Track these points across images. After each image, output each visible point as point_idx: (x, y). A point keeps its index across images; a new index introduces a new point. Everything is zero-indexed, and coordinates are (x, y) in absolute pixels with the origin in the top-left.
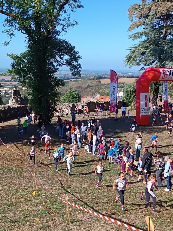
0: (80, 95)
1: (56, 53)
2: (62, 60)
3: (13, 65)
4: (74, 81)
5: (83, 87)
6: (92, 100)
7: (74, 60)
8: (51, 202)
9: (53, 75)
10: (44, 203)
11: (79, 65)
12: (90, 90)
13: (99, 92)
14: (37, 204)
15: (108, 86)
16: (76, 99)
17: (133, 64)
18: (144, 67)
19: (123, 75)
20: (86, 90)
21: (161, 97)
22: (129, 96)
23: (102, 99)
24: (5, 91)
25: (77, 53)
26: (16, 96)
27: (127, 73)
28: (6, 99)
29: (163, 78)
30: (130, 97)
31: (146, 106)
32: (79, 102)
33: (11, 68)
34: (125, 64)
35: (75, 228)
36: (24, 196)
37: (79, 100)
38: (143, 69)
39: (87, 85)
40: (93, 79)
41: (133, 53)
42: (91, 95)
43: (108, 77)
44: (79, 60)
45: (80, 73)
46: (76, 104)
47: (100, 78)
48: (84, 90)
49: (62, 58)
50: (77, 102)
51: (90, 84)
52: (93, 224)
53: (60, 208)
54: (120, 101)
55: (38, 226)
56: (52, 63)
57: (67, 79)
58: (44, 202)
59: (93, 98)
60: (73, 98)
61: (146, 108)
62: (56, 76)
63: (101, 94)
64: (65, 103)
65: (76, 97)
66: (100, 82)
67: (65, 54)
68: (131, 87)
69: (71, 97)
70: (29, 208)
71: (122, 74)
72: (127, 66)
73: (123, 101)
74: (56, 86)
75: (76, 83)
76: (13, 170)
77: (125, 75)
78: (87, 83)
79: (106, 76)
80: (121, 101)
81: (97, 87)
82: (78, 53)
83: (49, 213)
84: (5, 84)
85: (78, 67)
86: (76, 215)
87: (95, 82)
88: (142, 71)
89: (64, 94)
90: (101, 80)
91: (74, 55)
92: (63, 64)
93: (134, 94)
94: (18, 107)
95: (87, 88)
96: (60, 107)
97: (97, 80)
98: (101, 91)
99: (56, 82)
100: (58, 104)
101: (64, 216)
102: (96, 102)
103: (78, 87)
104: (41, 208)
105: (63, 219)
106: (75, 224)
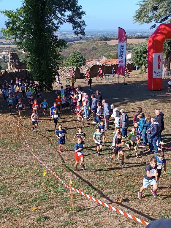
0: (84, 58)
1: (56, 8)
2: (63, 17)
3: (8, 23)
4: (78, 43)
5: (88, 49)
6: (98, 64)
7: (77, 17)
8: (52, 183)
9: (53, 34)
10: (43, 185)
11: (83, 22)
12: (95, 52)
13: (105, 54)
14: (35, 185)
15: (115, 48)
16: (81, 63)
17: (144, 20)
18: (155, 24)
19: (132, 35)
20: (91, 53)
22: (139, 57)
23: (109, 62)
24: (4, 55)
26: (14, 60)
27: (136, 33)
28: (4, 64)
31: (159, 68)
32: (83, 65)
33: (5, 27)
34: (135, 20)
35: (81, 219)
36: (20, 175)
37: (84, 64)
38: (154, 26)
39: (91, 47)
40: (99, 41)
41: (144, 7)
42: (96, 58)
43: (115, 37)
44: (83, 16)
45: (83, 31)
46: (80, 68)
47: (106, 39)
48: (89, 53)
49: (63, 14)
50: (81, 66)
51: (95, 46)
54: (128, 64)
56: (52, 20)
57: (70, 41)
58: (43, 183)
59: (99, 61)
60: (77, 61)
61: (160, 70)
62: (56, 35)
63: (107, 57)
64: (68, 67)
65: (80, 60)
66: (107, 43)
67: (66, 10)
68: (141, 47)
69: (75, 61)
70: (25, 191)
71: (130, 34)
72: (137, 23)
73: (132, 63)
74: (57, 47)
75: (79, 45)
76: (9, 144)
77: (134, 35)
78: (92, 45)
79: (112, 37)
80: (130, 64)
81: (103, 50)
82: (81, 8)
83: (49, 198)
84: (3, 47)
85: (82, 24)
86: (81, 201)
87: (100, 43)
88: (153, 28)
89: (67, 58)
90: (107, 41)
91: (76, 10)
92: (64, 21)
93: (145, 56)
94: (16, 72)
95: (92, 50)
96: (63, 71)
97: (103, 41)
98: (107, 54)
99: (57, 42)
100: (61, 68)
101: (67, 202)
102: (103, 65)
103: (82, 50)
104: (39, 191)
105: (66, 206)
106: (80, 213)
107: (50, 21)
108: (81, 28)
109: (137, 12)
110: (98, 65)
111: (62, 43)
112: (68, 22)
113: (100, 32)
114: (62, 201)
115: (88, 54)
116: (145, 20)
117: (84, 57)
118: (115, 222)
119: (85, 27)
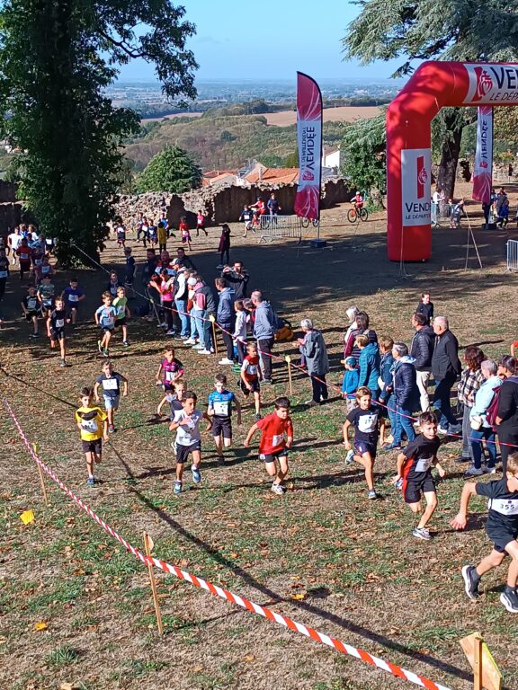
0: (198, 167)
1: (106, 13)
2: (127, 40)
4: (177, 121)
5: (208, 139)
6: (240, 182)
7: (170, 40)
8: (96, 547)
9: (99, 93)
11: (189, 56)
12: (228, 147)
13: (261, 155)
15: (290, 134)
16: (186, 180)
17: (374, 51)
18: (408, 64)
19: (340, 97)
20: (219, 150)
22: (362, 163)
23: (273, 179)
27: (352, 89)
30: (366, 166)
31: (420, 195)
32: (194, 188)
38: (405, 69)
39: (219, 133)
40: (241, 113)
41: (374, 11)
42: (233, 167)
43: (290, 103)
44: (188, 37)
46: (184, 197)
47: (264, 108)
48: (212, 151)
49: (128, 32)
50: (187, 190)
51: (229, 129)
54: (331, 182)
55: (40, 651)
56: (93, 49)
57: (152, 116)
58: (68, 548)
59: (242, 175)
60: (177, 176)
63: (265, 161)
64: (147, 194)
65: (185, 173)
66: (264, 121)
68: (367, 131)
69: (168, 174)
70: (12, 575)
71: (335, 93)
72: (354, 59)
75: (182, 128)
77: (346, 95)
78: (220, 125)
79: (282, 102)
80: (335, 182)
81: (254, 140)
83: (84, 594)
85: (186, 62)
87: (246, 122)
88: (403, 75)
89: (146, 165)
90: (266, 116)
91: (168, 21)
93: (379, 158)
95: (220, 143)
96: (131, 207)
97: (254, 115)
98: (266, 153)
99: (110, 118)
100: (125, 198)
101: (142, 602)
102: (253, 186)
103: (190, 141)
104: (56, 572)
105: (137, 617)
106: (180, 635)
107: (87, 52)
108: (182, 74)
109: (352, 27)
110: (240, 187)
111: (127, 121)
112: (142, 55)
113: (242, 87)
114: (126, 600)
115: (209, 154)
116: (377, 51)
117: (196, 163)
118: (285, 658)
119: (194, 72)
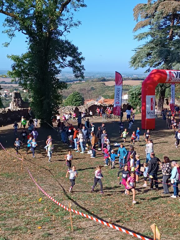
1: (58, 54)
2: (64, 62)
3: (13, 66)
4: (77, 83)
5: (86, 89)
6: (96, 103)
7: (77, 62)
8: (53, 209)
9: (55, 77)
10: (45, 211)
11: (83, 67)
12: (93, 92)
13: (103, 94)
15: (112, 88)
16: (79, 102)
17: (138, 65)
18: (149, 69)
19: (129, 77)
20: (90, 93)
21: (167, 100)
23: (107, 102)
24: (6, 94)
25: (80, 54)
26: (17, 99)
27: (132, 75)
28: (6, 102)
29: (169, 80)
30: (135, 99)
31: (152, 109)
32: (82, 105)
33: (11, 70)
34: (130, 65)
35: (79, 236)
36: (25, 203)
39: (90, 88)
40: (97, 81)
41: (139, 54)
42: (94, 98)
43: (113, 79)
44: (82, 61)
45: (83, 75)
46: (79, 107)
47: (104, 80)
49: (65, 59)
50: (80, 105)
51: (93, 86)
52: (97, 232)
53: (63, 215)
54: (124, 104)
55: (40, 234)
56: (54, 64)
57: (69, 82)
58: (46, 209)
59: (97, 101)
60: (77, 100)
62: (58, 78)
63: (105, 97)
64: (68, 106)
65: (79, 100)
66: (105, 84)
67: (67, 55)
68: (136, 89)
69: (74, 100)
71: (127, 76)
72: (133, 67)
74: (58, 88)
75: (78, 86)
76: (13, 176)
78: (90, 85)
79: (110, 78)
80: (126, 104)
81: (101, 90)
83: (51, 220)
84: (5, 86)
86: (79, 223)
87: (98, 85)
88: (148, 72)
89: (67, 97)
90: (105, 82)
91: (77, 56)
92: (65, 65)
94: (18, 110)
95: (90, 90)
96: (63, 110)
97: (101, 82)
98: (105, 94)
100: (61, 107)
101: (67, 223)
102: (100, 105)
103: (81, 90)
104: (42, 215)
105: (66, 226)
107: (52, 65)
109: (132, 58)
110: (96, 105)
112: (68, 66)
113: (98, 73)
114: (62, 222)
115: (87, 94)
116: (140, 65)
117: (82, 97)
